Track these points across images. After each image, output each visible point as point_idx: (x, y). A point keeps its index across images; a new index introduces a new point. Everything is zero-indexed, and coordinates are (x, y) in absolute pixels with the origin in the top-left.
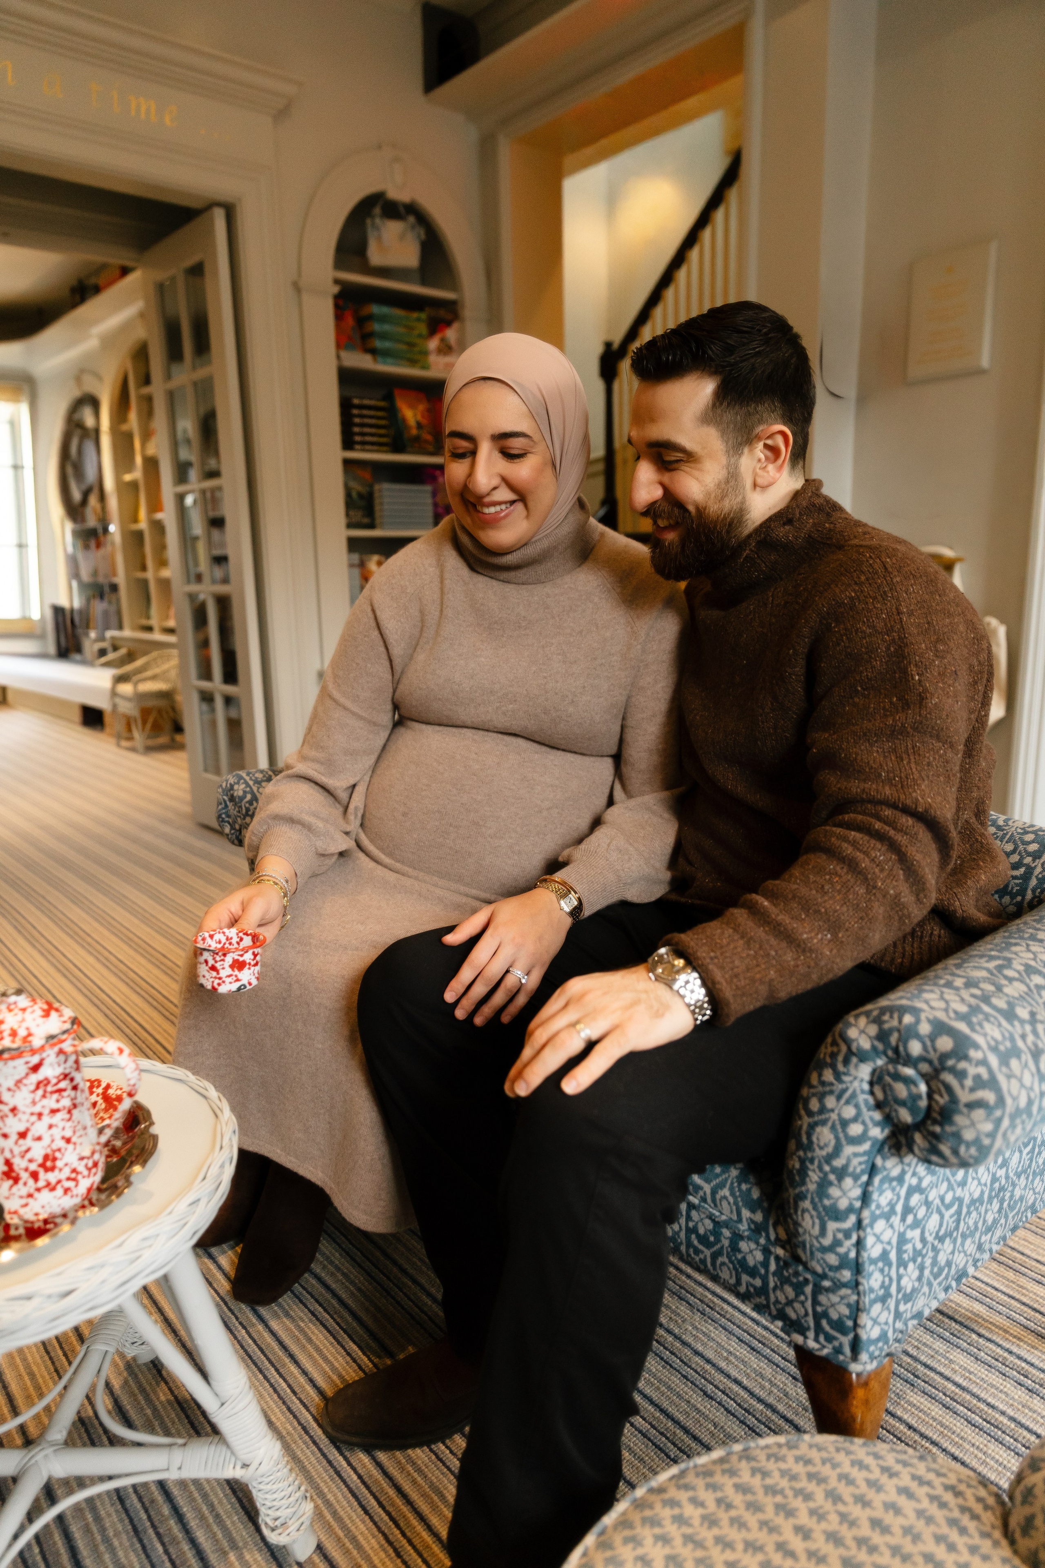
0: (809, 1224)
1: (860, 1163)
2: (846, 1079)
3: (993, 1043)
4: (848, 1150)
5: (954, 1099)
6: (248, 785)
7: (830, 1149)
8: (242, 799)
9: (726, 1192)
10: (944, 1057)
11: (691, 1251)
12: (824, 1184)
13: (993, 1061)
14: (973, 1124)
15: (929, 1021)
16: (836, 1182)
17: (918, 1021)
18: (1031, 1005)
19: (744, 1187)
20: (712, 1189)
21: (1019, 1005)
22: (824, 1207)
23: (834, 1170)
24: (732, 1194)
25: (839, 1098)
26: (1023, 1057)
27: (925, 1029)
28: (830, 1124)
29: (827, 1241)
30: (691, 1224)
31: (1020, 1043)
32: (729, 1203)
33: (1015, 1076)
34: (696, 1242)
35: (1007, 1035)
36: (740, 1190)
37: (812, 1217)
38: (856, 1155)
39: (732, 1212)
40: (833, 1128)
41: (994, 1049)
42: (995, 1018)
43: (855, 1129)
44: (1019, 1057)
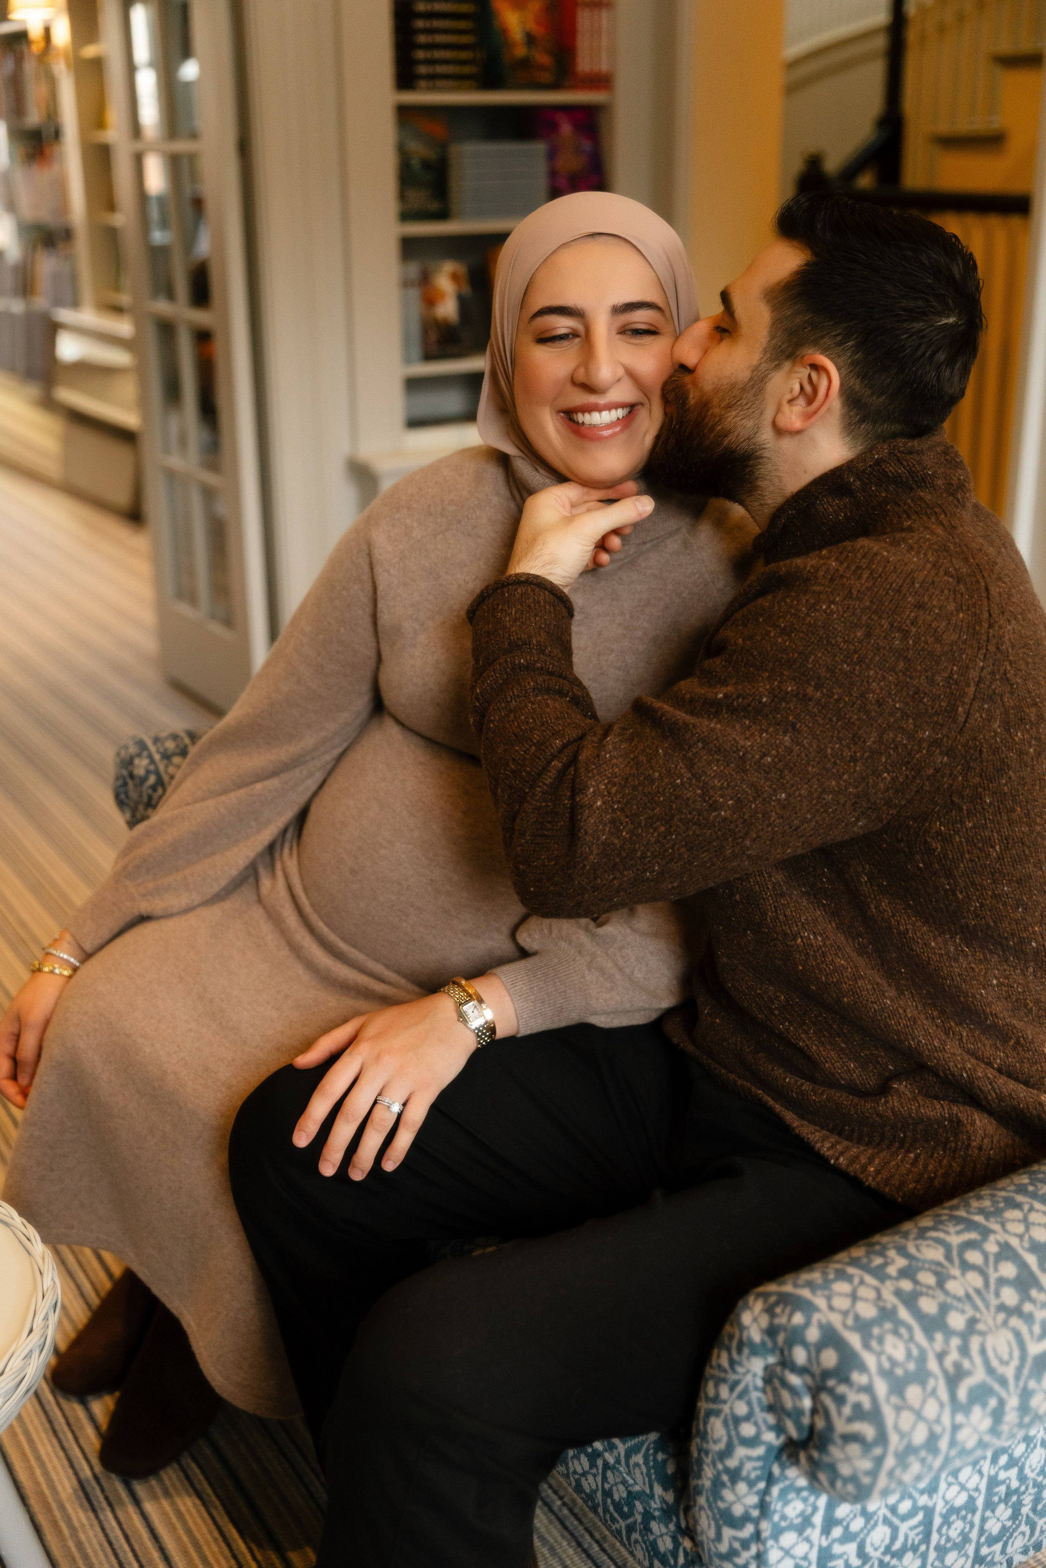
0: (706, 1524)
1: (755, 1469)
2: (740, 1370)
3: (886, 1365)
4: (741, 1452)
5: (830, 1427)
6: (152, 761)
7: (722, 1446)
8: (144, 780)
9: (638, 1458)
10: (826, 1374)
11: (608, 1516)
12: (717, 1484)
13: (881, 1388)
14: (848, 1459)
15: (821, 1326)
16: (728, 1484)
17: (807, 1324)
18: (976, 1308)
19: (660, 1456)
20: (626, 1451)
21: (957, 1309)
22: (719, 1509)
23: (727, 1471)
24: (646, 1462)
25: (732, 1389)
26: (931, 1383)
27: (813, 1334)
28: (722, 1416)
29: (724, 1548)
30: (607, 1486)
31: (932, 1365)
32: (642, 1473)
33: (910, 1408)
34: (611, 1508)
35: (915, 1352)
36: (655, 1460)
37: (708, 1517)
38: (750, 1458)
39: (644, 1483)
40: (725, 1423)
41: (887, 1374)
42: (909, 1328)
43: (748, 1430)
44: (923, 1383)
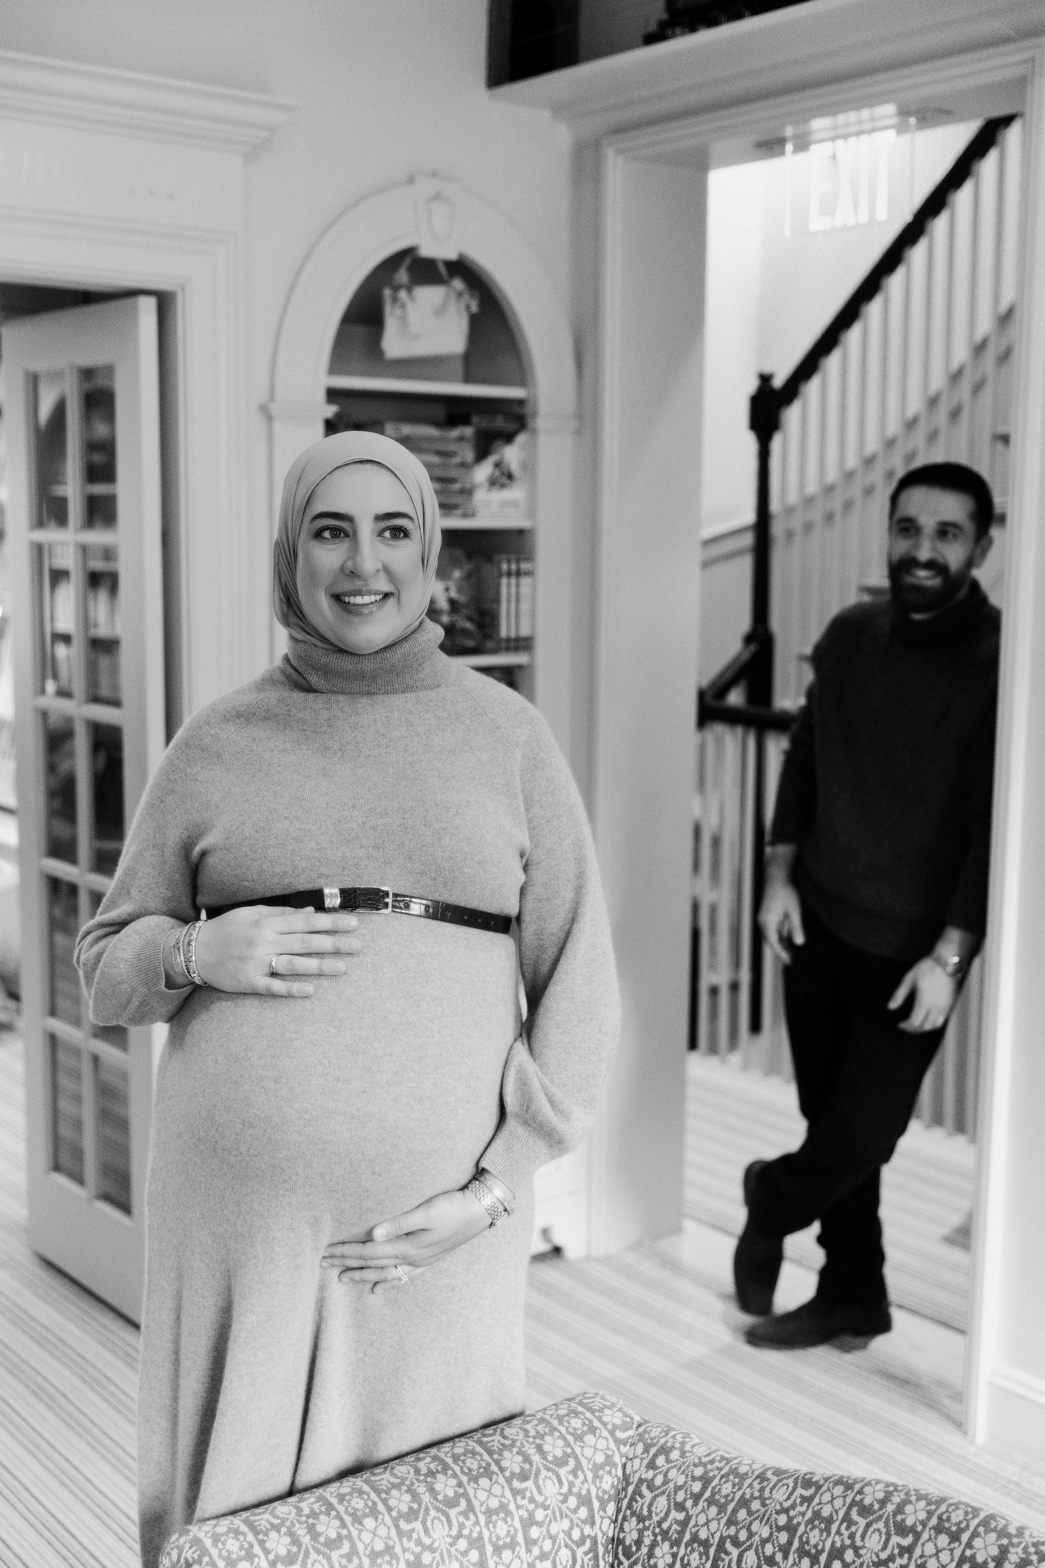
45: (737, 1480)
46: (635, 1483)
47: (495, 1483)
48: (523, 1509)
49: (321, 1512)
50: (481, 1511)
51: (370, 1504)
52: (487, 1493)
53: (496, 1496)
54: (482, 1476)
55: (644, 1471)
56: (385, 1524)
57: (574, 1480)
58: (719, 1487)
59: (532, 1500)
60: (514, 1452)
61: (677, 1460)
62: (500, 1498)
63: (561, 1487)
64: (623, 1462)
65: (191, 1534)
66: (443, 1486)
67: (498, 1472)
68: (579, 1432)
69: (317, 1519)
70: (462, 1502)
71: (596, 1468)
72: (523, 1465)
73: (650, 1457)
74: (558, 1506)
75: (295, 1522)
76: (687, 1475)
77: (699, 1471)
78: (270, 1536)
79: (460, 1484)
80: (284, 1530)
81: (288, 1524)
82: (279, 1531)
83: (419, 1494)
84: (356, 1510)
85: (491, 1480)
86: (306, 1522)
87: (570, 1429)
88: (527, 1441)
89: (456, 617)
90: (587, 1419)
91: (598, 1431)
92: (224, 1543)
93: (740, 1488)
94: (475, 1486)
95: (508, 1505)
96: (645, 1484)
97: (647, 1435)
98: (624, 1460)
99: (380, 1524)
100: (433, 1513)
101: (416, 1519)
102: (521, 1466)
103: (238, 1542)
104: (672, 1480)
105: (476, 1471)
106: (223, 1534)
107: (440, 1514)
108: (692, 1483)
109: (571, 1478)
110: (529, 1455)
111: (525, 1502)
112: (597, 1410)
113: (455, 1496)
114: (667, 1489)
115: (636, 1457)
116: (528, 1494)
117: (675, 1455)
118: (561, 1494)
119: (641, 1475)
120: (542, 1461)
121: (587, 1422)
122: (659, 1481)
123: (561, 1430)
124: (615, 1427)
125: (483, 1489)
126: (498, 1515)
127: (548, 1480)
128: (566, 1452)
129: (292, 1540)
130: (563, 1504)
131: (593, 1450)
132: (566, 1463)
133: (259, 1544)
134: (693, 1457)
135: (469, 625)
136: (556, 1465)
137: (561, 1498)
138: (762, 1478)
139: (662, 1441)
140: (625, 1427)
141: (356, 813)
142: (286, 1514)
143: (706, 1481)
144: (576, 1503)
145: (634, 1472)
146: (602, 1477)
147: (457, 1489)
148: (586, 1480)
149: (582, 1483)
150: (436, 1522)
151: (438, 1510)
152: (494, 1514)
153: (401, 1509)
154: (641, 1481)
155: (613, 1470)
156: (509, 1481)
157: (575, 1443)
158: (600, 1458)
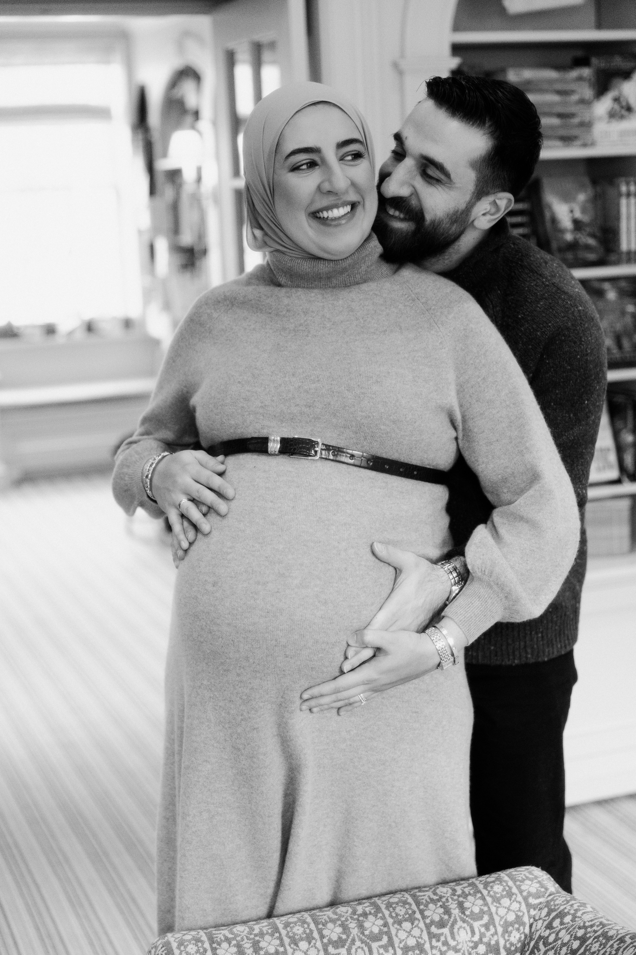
45: (604, 941)
46: (536, 939)
47: (415, 927)
48: (436, 950)
49: (267, 933)
50: (399, 947)
51: (308, 931)
52: (407, 934)
53: (415, 937)
54: (406, 920)
55: (543, 930)
56: (316, 948)
57: (486, 932)
58: (590, 945)
59: (445, 943)
60: (438, 906)
61: (568, 923)
62: (417, 939)
63: (473, 936)
64: (531, 922)
65: (166, 938)
66: (371, 924)
67: (421, 919)
68: (498, 896)
69: (263, 938)
70: (384, 938)
71: (507, 925)
72: (443, 916)
73: (549, 920)
74: (468, 950)
75: (245, 937)
76: (572, 935)
77: (580, 933)
78: (222, 946)
79: (386, 925)
80: (234, 942)
81: (239, 939)
82: (230, 943)
83: (350, 928)
84: (295, 934)
85: (412, 924)
86: (254, 939)
87: (491, 893)
88: (452, 899)
89: (579, 236)
90: (508, 886)
91: (514, 896)
92: (186, 947)
93: (604, 947)
94: (398, 927)
95: (424, 944)
96: (542, 940)
97: (553, 902)
98: (532, 920)
99: (312, 947)
100: (358, 943)
101: (343, 946)
102: (441, 916)
103: (197, 947)
104: (561, 939)
105: (402, 916)
106: (187, 941)
107: (363, 945)
108: (573, 942)
109: (483, 930)
110: (451, 909)
111: (439, 944)
112: (519, 880)
113: (379, 933)
114: (555, 945)
115: (540, 919)
116: (442, 938)
117: (568, 919)
118: (473, 942)
119: (541, 933)
120: (460, 914)
121: (507, 888)
122: (551, 939)
123: (483, 893)
124: (530, 894)
125: (404, 930)
126: (414, 952)
127: (463, 929)
128: (483, 910)
129: (238, 951)
130: (473, 949)
131: (506, 910)
132: (481, 918)
133: (212, 950)
134: (580, 921)
135: (591, 241)
136: (471, 919)
137: (472, 944)
138: (622, 940)
139: (562, 908)
140: (537, 896)
141: (294, 379)
142: (240, 932)
143: (583, 940)
144: (485, 950)
145: (537, 931)
146: (511, 932)
147: (382, 928)
148: (496, 933)
149: (493, 935)
150: (359, 950)
151: (362, 942)
152: (410, 950)
153: (331, 937)
154: (540, 937)
155: (521, 928)
156: (428, 927)
157: (492, 903)
158: (511, 917)
